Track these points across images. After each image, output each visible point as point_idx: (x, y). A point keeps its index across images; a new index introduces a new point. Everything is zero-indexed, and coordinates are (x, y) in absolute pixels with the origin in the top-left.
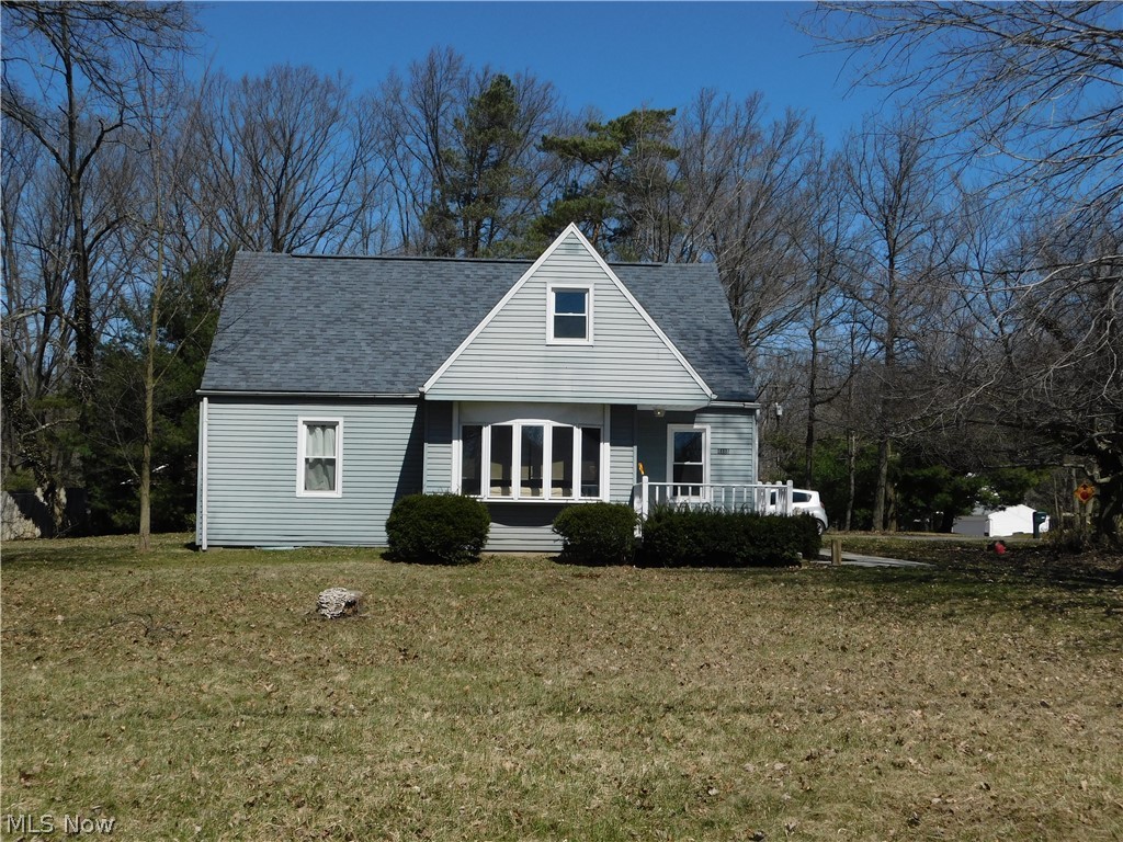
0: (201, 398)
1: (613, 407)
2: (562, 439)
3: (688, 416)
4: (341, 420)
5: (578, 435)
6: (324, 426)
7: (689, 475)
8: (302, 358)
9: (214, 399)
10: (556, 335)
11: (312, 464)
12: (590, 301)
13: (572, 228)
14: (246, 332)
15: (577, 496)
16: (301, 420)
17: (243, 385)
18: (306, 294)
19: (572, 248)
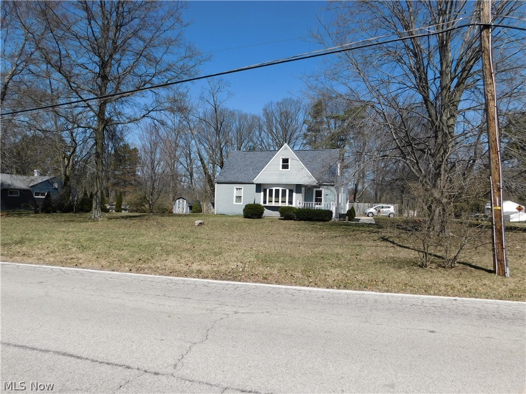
0: (215, 183)
1: (296, 185)
2: (284, 192)
3: (317, 187)
4: (243, 188)
5: (287, 191)
6: (240, 189)
7: (319, 200)
8: (237, 174)
9: (218, 183)
10: (282, 168)
11: (237, 197)
12: (289, 161)
13: (286, 144)
14: (228, 169)
15: (287, 204)
16: (235, 187)
17: (224, 180)
19: (286, 149)
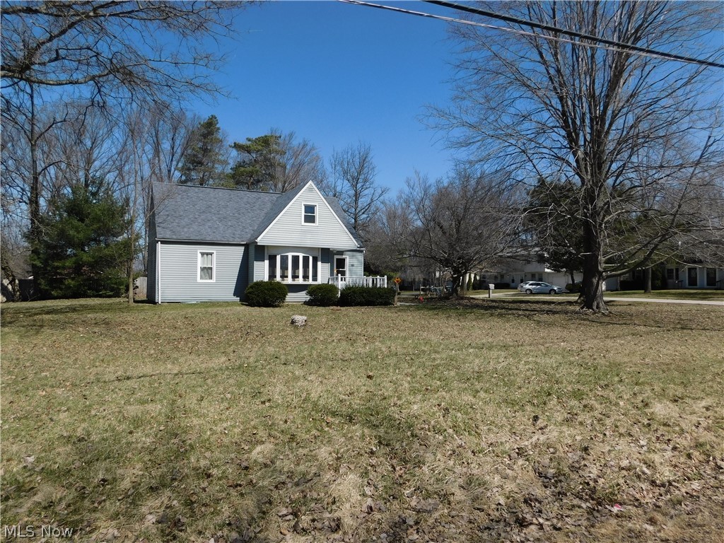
0: (157, 242)
1: (322, 249)
2: (306, 260)
3: (341, 253)
4: (215, 252)
5: (311, 259)
6: (207, 254)
7: (341, 274)
8: (195, 226)
9: (163, 242)
10: (305, 222)
11: (203, 269)
12: (317, 210)
13: (310, 182)
14: (168, 215)
15: (311, 282)
16: (199, 251)
17: (174, 237)
18: (187, 201)
19: (311, 190)
